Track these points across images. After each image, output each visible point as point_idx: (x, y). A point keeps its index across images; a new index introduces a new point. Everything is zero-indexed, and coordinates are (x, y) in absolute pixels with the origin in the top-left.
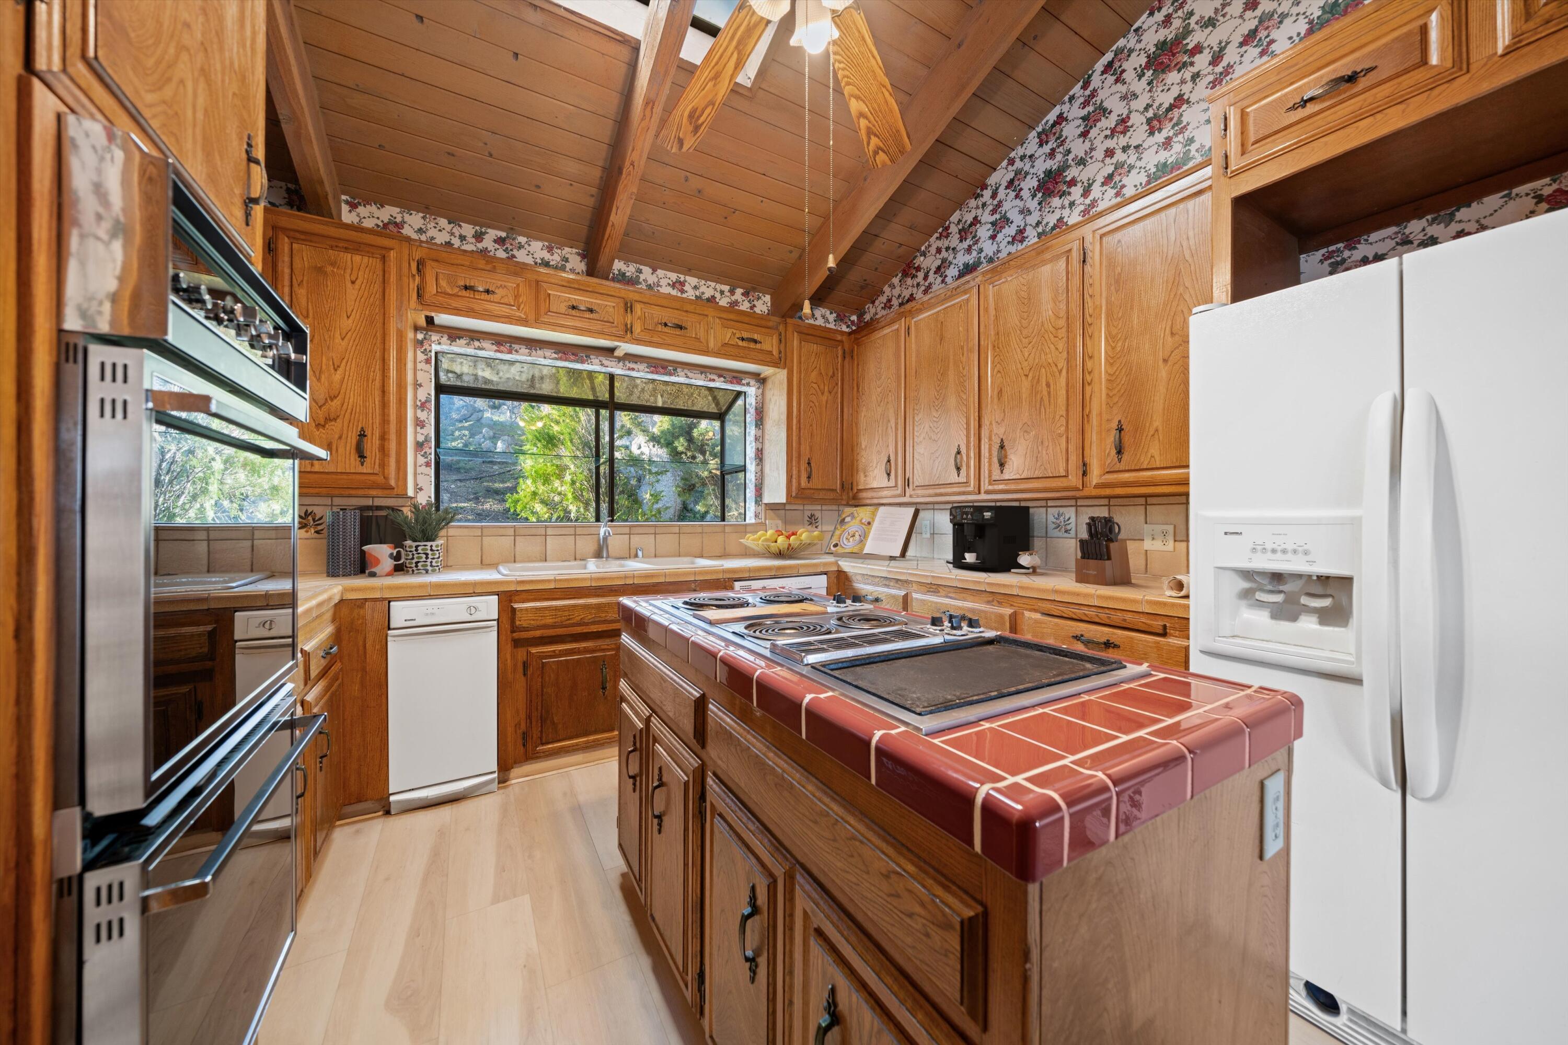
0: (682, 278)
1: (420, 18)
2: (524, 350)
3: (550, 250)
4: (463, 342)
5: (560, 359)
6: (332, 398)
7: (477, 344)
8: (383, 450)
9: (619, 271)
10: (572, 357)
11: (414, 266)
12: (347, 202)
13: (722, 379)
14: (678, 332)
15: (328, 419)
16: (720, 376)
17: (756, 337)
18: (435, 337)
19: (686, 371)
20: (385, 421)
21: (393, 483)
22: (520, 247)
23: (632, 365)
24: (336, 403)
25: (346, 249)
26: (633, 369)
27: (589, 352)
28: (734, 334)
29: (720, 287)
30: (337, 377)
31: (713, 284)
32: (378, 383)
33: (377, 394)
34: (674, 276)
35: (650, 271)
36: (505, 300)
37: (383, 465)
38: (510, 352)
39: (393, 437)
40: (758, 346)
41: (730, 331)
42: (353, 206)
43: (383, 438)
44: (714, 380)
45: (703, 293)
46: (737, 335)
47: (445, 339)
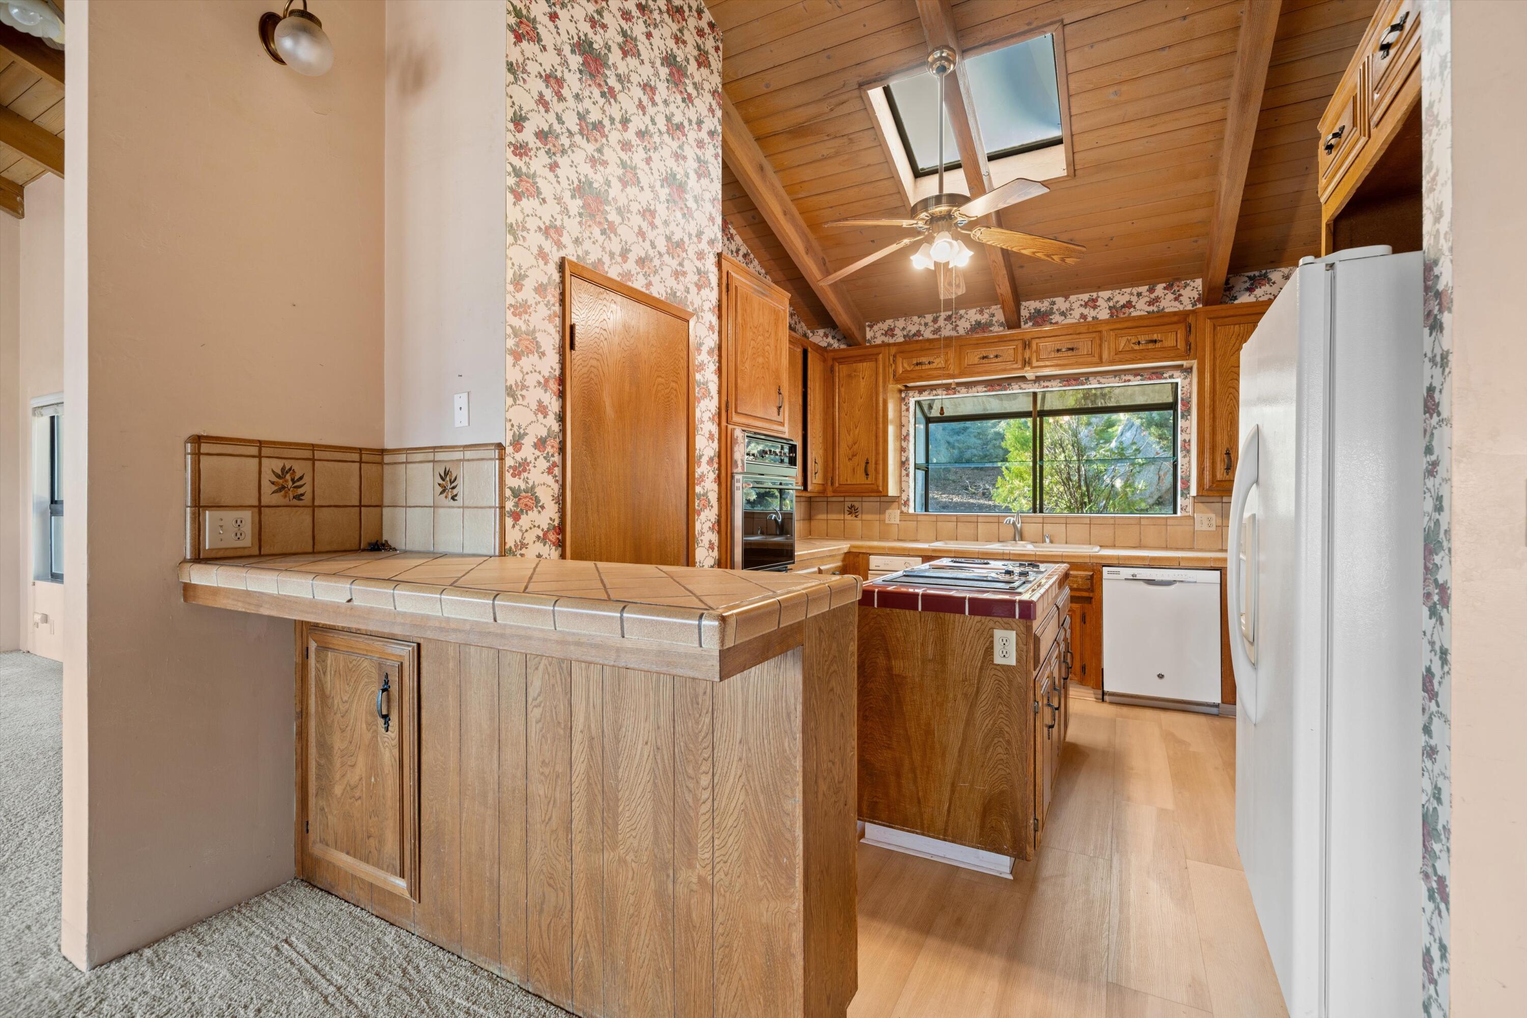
0: (1095, 295)
1: (873, 241)
2: (964, 390)
3: (981, 312)
4: (926, 393)
5: (989, 391)
6: (855, 444)
7: (934, 392)
8: (876, 470)
9: (1035, 309)
10: (997, 388)
11: (891, 358)
12: (869, 326)
13: (1139, 378)
14: (1070, 353)
15: (854, 455)
16: (1136, 375)
17: (1155, 337)
18: (911, 393)
19: (1098, 378)
20: (877, 454)
21: (881, 489)
22: (961, 317)
23: (1046, 384)
24: (856, 447)
25: (860, 361)
26: (1047, 387)
27: (1009, 381)
28: (1129, 341)
29: (1135, 290)
30: (857, 432)
31: (1128, 290)
32: (874, 433)
33: (874, 438)
34: (1085, 297)
35: (1063, 299)
36: (940, 366)
37: (876, 479)
38: (955, 393)
39: (881, 462)
40: (1158, 345)
41: (1125, 339)
42: (871, 327)
43: (876, 463)
44: (1129, 381)
45: (1117, 302)
46: (1133, 341)
47: (917, 394)
